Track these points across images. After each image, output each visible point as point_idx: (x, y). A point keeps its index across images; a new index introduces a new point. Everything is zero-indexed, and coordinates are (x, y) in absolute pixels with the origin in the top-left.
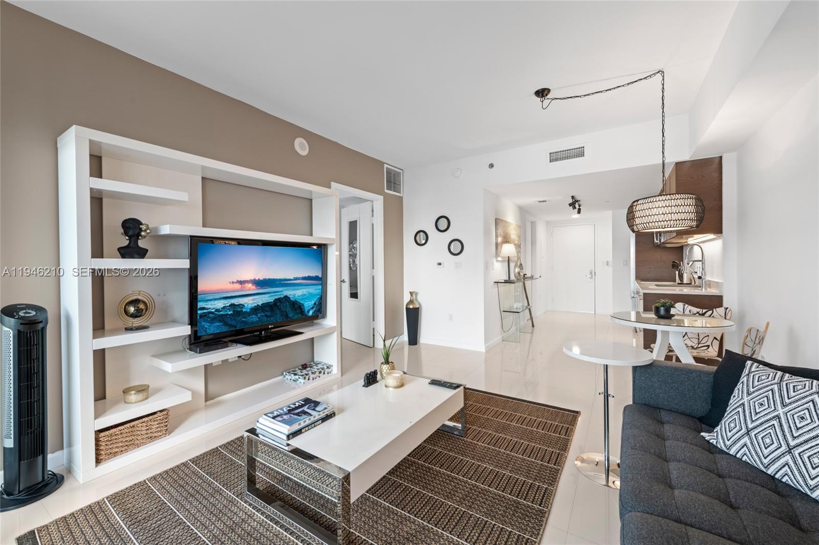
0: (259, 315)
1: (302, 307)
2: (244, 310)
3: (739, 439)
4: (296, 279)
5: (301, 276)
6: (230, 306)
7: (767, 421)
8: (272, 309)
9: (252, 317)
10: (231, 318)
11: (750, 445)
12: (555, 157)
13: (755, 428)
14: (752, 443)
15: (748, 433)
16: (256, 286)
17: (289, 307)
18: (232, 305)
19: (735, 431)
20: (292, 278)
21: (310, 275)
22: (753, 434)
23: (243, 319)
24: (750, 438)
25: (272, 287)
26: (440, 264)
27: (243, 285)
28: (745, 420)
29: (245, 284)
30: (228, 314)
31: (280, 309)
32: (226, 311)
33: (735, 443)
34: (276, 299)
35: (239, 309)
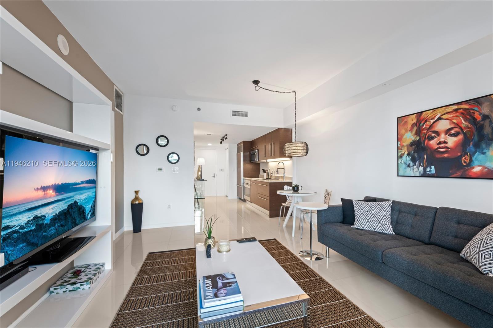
0: (56, 226)
1: (85, 211)
2: (45, 222)
3: (366, 224)
4: (82, 183)
5: (85, 180)
6: (34, 219)
7: (371, 216)
8: (66, 216)
9: (51, 229)
10: (33, 235)
11: (370, 225)
12: (235, 114)
13: (369, 219)
14: (370, 224)
15: (368, 221)
16: (56, 193)
17: (76, 213)
18: (36, 218)
19: (364, 222)
20: (80, 182)
21: (90, 179)
22: (369, 221)
23: (44, 234)
24: (369, 222)
25: (67, 193)
26: (160, 169)
27: (46, 192)
28: (366, 218)
29: (47, 191)
30: (31, 231)
31: (71, 216)
32: (30, 227)
33: (365, 225)
34: (69, 206)
35: (41, 222)
